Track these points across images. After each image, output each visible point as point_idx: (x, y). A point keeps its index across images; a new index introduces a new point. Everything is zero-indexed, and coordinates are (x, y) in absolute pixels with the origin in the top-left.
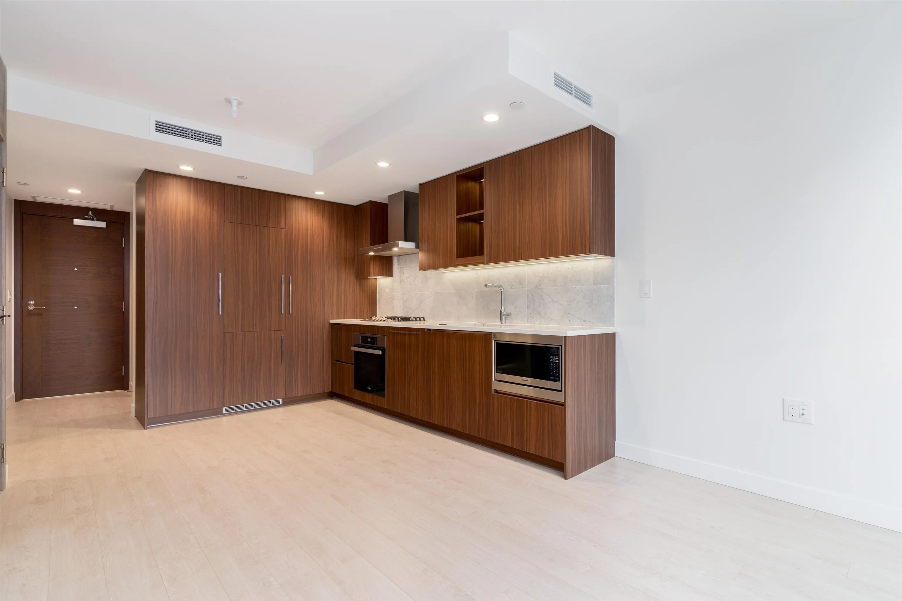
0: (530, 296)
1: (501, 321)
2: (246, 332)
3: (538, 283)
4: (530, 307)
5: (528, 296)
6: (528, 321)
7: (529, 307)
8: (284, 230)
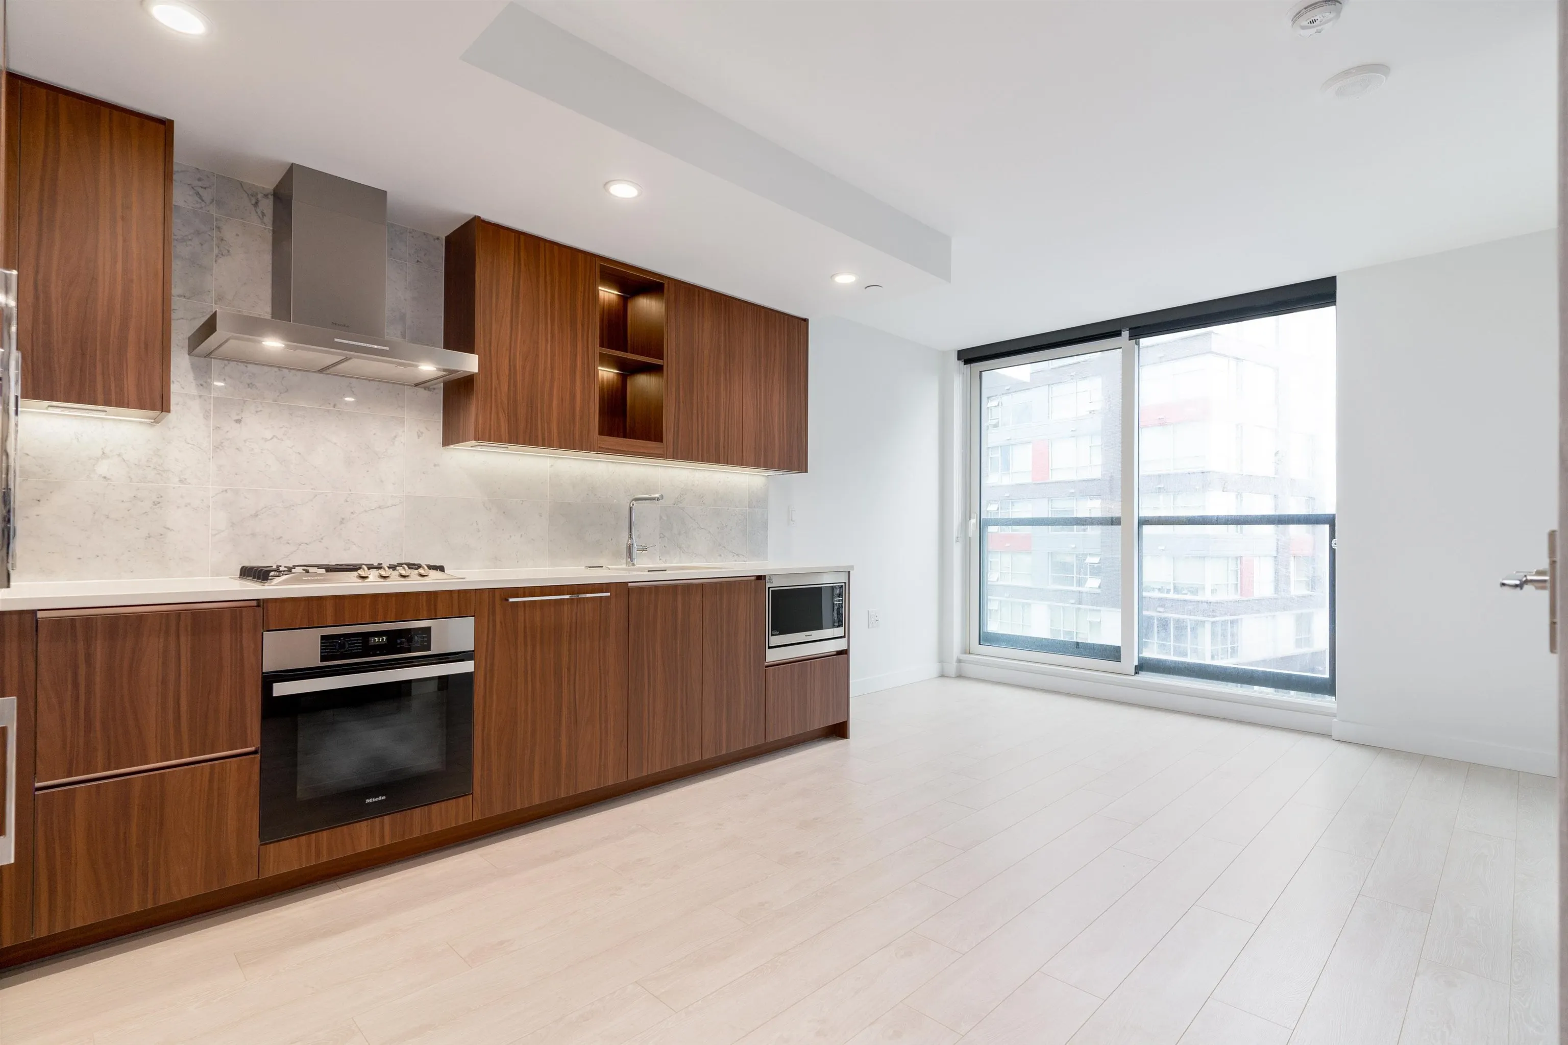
0: (665, 518)
3: (677, 498)
4: (664, 536)
5: (661, 518)
6: (660, 559)
7: (662, 537)
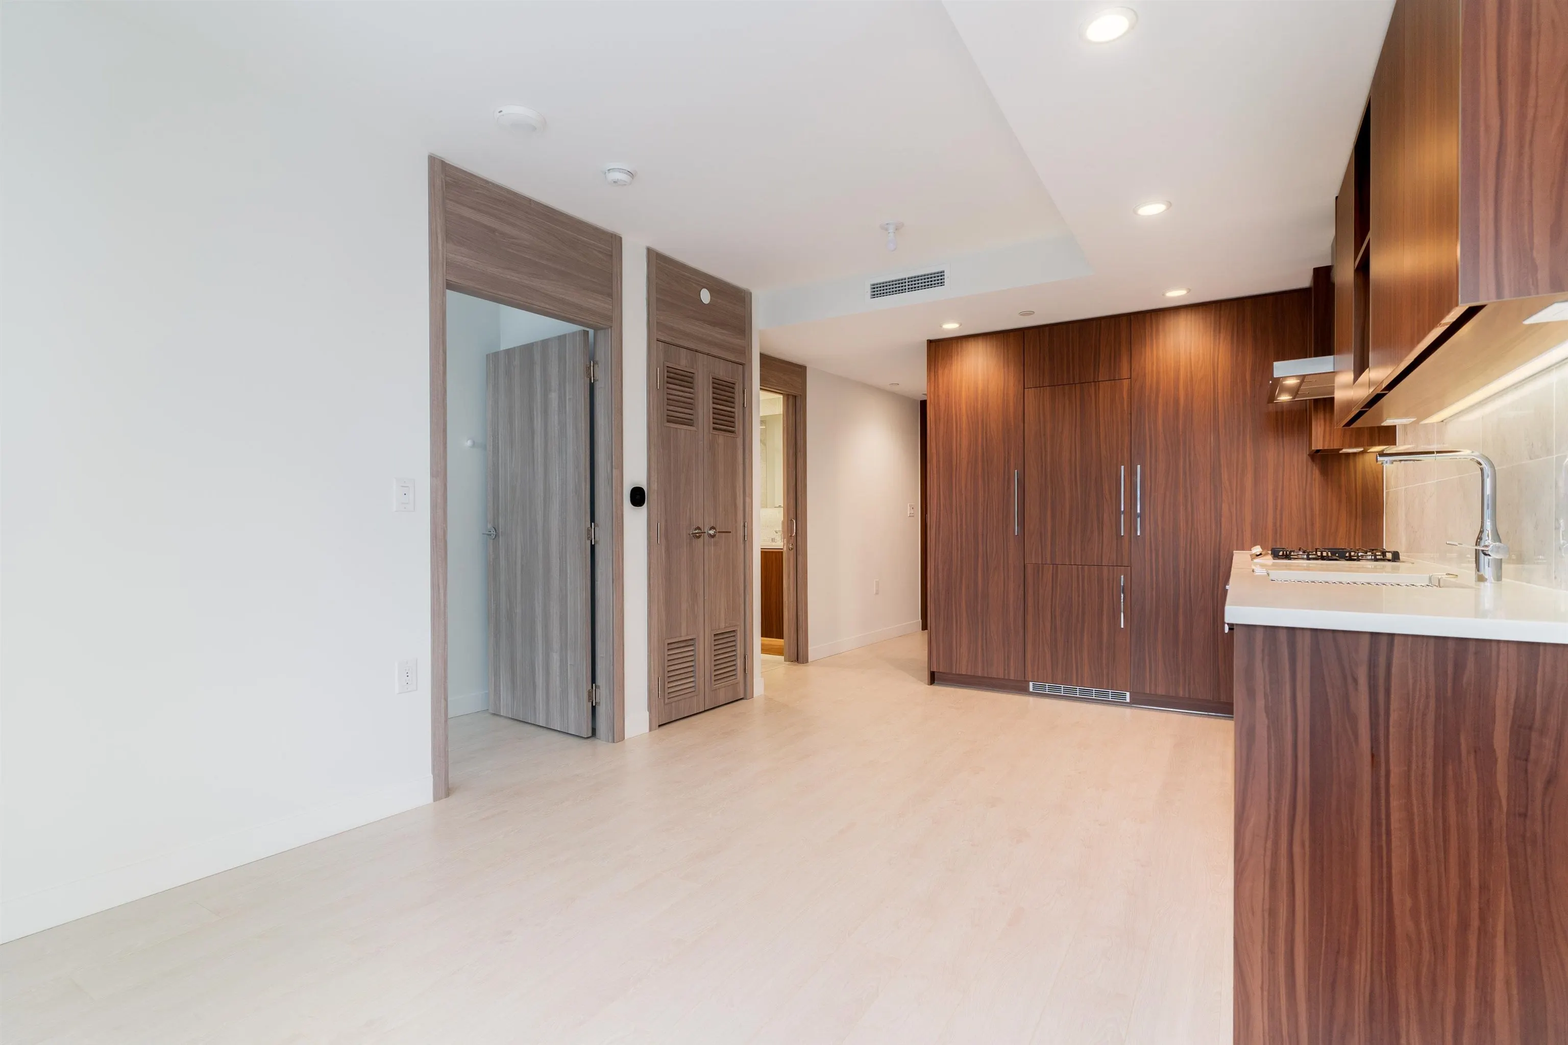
1: (1478, 571)
2: (1059, 566)
8: (1126, 383)
